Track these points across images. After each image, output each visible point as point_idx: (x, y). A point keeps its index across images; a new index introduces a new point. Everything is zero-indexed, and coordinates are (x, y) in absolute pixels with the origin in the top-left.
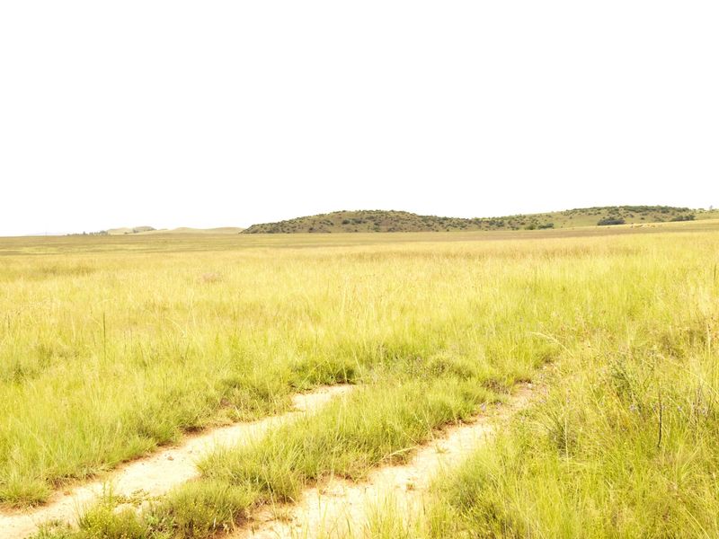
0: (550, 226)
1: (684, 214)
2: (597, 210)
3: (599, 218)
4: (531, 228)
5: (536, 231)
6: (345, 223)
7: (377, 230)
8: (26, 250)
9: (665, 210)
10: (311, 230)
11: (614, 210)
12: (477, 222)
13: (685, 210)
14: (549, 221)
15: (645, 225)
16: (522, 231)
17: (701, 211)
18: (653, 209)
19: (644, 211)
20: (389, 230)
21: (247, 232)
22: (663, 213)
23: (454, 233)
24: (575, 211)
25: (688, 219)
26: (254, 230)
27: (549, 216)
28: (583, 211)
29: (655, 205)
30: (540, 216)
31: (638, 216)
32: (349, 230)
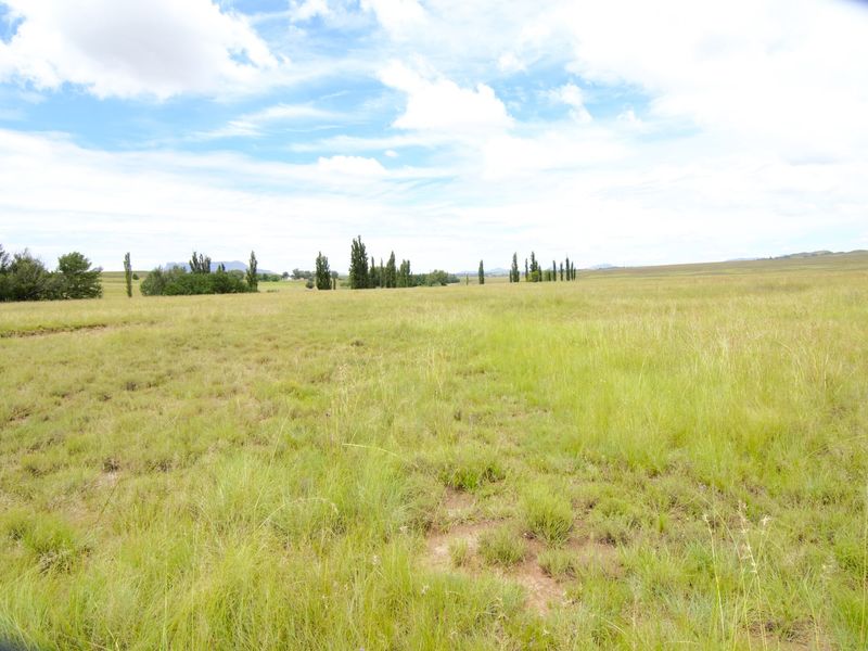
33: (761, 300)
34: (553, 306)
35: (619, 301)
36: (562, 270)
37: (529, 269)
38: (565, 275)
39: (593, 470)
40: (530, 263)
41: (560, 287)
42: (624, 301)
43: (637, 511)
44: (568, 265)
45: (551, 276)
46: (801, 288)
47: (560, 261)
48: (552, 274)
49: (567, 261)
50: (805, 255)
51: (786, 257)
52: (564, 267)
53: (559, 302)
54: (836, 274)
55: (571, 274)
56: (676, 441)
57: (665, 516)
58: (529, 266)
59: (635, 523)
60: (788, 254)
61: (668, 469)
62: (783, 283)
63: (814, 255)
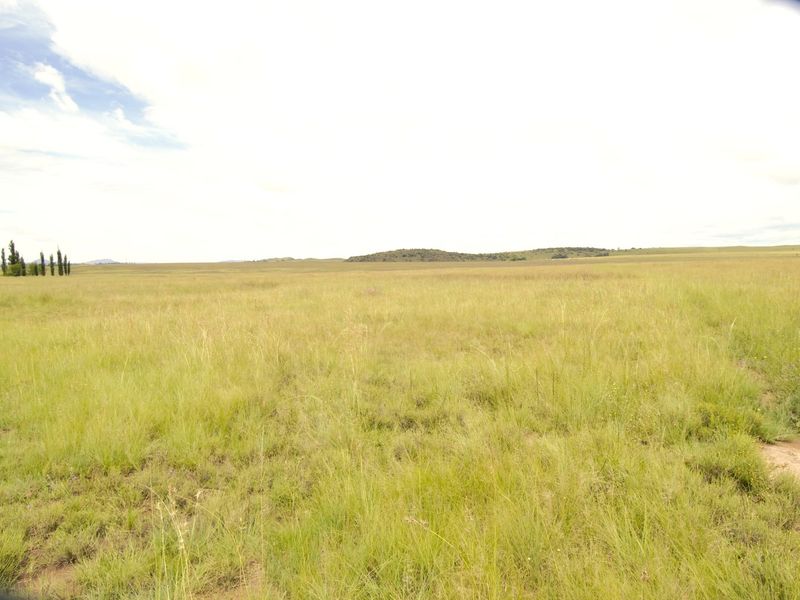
0: (524, 259)
1: (603, 252)
2: (552, 250)
3: (553, 255)
4: (514, 260)
5: (516, 262)
6: (404, 256)
7: (422, 260)
8: (223, 270)
10: (384, 260)
11: (561, 250)
12: (481, 256)
13: (604, 250)
14: (523, 256)
15: (579, 259)
16: (508, 261)
17: (613, 250)
18: (585, 249)
19: (579, 251)
20: (430, 261)
21: (347, 261)
22: (591, 251)
23: (467, 262)
24: (538, 250)
25: (605, 255)
26: (352, 260)
27: (523, 253)
28: (543, 250)
29: (585, 246)
30: (518, 253)
31: (575, 253)
32: (406, 261)
33: (245, 295)
34: (38, 305)
35: (119, 298)
36: (52, 264)
37: (7, 261)
38: (56, 269)
39: (60, 487)
40: (8, 254)
41: (50, 282)
42: (124, 298)
43: (105, 517)
44: (60, 258)
45: (38, 269)
46: (273, 285)
47: (50, 254)
48: (39, 268)
49: (59, 254)
50: (277, 260)
51: (265, 261)
52: (56, 260)
53: (45, 299)
54: (297, 275)
55: (64, 268)
56: (155, 433)
57: (135, 512)
58: (7, 257)
59: (101, 532)
60: (266, 258)
61: (143, 463)
62: (261, 281)
63: (283, 260)
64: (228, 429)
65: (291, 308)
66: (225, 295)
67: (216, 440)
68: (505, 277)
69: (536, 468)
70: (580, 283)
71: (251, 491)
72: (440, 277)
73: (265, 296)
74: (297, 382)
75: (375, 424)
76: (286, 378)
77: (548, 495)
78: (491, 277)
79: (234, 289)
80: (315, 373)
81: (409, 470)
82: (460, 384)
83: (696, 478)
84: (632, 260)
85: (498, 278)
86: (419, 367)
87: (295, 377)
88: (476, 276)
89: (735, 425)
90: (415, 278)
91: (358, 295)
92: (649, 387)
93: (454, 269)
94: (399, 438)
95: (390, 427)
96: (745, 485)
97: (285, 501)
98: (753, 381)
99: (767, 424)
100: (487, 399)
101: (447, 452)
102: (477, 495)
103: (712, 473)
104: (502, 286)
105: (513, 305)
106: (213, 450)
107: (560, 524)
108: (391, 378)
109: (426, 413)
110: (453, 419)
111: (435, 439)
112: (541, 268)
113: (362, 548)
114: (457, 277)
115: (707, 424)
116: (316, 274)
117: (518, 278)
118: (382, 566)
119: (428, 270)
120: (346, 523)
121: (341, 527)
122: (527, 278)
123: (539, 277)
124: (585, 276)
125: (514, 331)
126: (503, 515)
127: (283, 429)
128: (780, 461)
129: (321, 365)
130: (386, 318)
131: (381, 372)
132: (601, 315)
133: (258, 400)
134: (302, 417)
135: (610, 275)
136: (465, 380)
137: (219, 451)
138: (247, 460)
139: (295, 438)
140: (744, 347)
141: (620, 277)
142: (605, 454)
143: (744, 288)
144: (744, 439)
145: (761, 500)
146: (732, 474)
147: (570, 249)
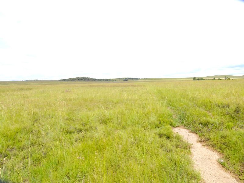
0: (116, 81)
2: (123, 78)
3: (124, 80)
4: (113, 81)
6: (79, 79)
7: (85, 81)
8: (10, 84)
9: (134, 78)
10: (72, 81)
11: (126, 78)
12: (103, 80)
13: (137, 78)
15: (131, 81)
16: (111, 81)
17: (139, 79)
19: (131, 79)
20: (87, 81)
21: (59, 81)
22: (134, 79)
23: (99, 82)
24: (120, 78)
25: (137, 80)
26: (60, 81)
27: (115, 79)
28: (121, 78)
30: (114, 79)
31: (130, 79)
32: (79, 81)
64: (14, 139)
65: (38, 97)
66: (11, 93)
67: (9, 143)
68: (110, 86)
69: (117, 139)
70: (131, 88)
71: (24, 158)
72: (90, 86)
73: (27, 93)
74: (41, 121)
75: (68, 132)
76: (36, 120)
77: (120, 146)
78: (106, 86)
79: (15, 91)
80: (47, 118)
81: (80, 145)
82: (96, 118)
83: (157, 137)
84: (144, 81)
85: (108, 86)
86: (84, 114)
87: (39, 120)
88: (102, 86)
89: (166, 123)
90: (82, 86)
91: (63, 92)
92: (147, 115)
93: (95, 84)
94: (77, 136)
95: (74, 133)
96: (168, 138)
97: (37, 160)
98: (171, 112)
99: (174, 122)
100: (104, 122)
101: (92, 138)
102: (100, 149)
103: (161, 136)
104: (109, 89)
105: (112, 94)
106: (8, 147)
107: (123, 154)
108: (74, 118)
109: (85, 127)
110: (93, 128)
111: (89, 134)
112: (121, 83)
113: (64, 170)
114: (96, 86)
115: (160, 123)
116: (47, 85)
117: (114, 86)
118: (71, 174)
119: (87, 84)
120: (59, 163)
121: (57, 165)
122: (116, 86)
123: (120, 86)
124: (132, 86)
125: (113, 102)
126: (107, 154)
127: (35, 137)
128: (177, 131)
129: (49, 115)
130: (72, 99)
131: (71, 116)
132: (136, 97)
133: (25, 128)
134: (43, 132)
135: (138, 86)
136: (98, 117)
137: (11, 147)
138: (22, 148)
139: (40, 140)
140: (170, 104)
141: (141, 86)
142: (135, 133)
143: (170, 89)
144: (168, 126)
145: (171, 141)
146: (165, 135)
147: (128, 78)
